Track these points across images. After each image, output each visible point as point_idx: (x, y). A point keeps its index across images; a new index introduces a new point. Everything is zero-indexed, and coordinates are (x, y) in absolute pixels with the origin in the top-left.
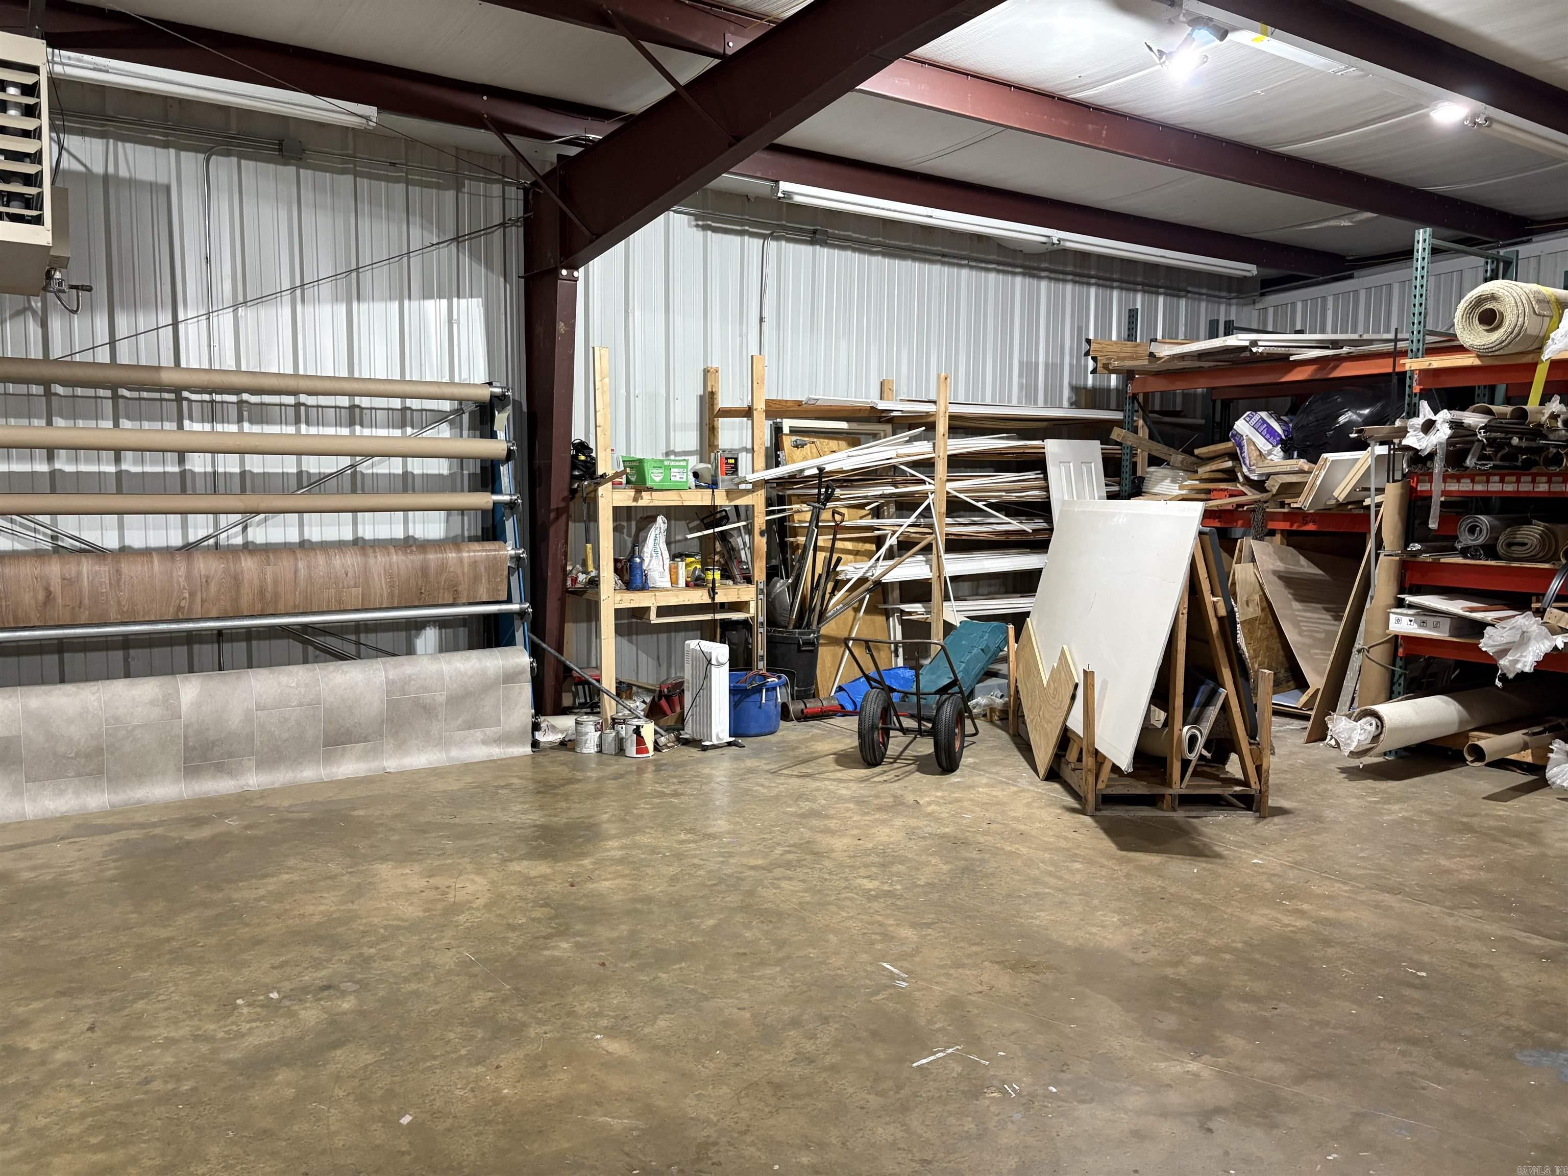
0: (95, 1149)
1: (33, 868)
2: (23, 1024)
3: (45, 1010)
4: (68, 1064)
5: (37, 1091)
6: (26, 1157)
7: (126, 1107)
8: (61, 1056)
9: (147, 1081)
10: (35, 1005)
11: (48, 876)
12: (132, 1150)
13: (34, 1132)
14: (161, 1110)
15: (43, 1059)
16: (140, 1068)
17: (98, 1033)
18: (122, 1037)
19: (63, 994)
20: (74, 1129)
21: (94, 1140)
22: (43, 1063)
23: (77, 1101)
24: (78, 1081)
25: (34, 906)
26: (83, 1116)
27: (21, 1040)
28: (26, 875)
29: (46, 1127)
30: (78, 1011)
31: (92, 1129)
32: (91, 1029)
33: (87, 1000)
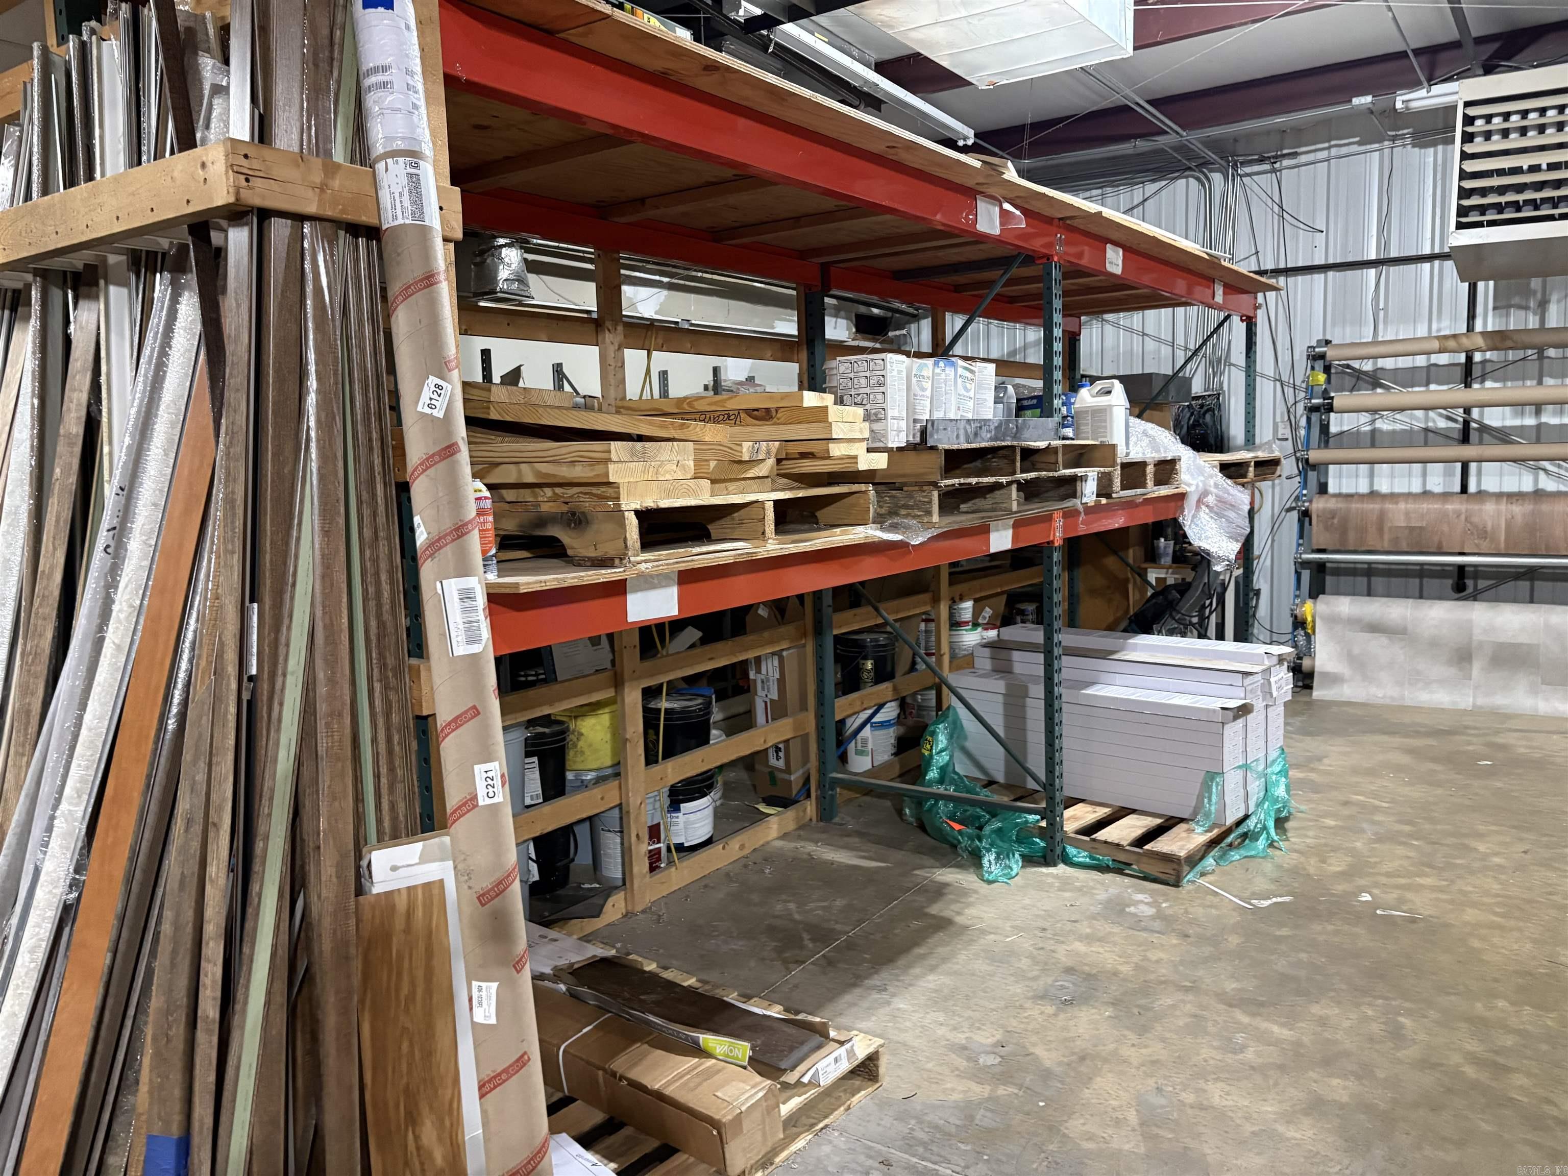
0: (1496, 914)
1: (1527, 747)
2: (1480, 836)
3: (1497, 832)
4: (1499, 866)
5: (1472, 872)
6: (1452, 902)
7: (1529, 902)
8: (1497, 860)
9: (1551, 894)
10: (1494, 828)
11: (1537, 755)
12: (1521, 924)
13: (1461, 892)
14: (1553, 912)
15: (1485, 857)
16: (1550, 885)
17: (1527, 857)
18: (1546, 864)
19: (1515, 827)
20: (1486, 900)
21: (1498, 910)
22: (1482, 860)
23: (1497, 886)
24: (1503, 877)
25: (1520, 771)
26: (1497, 896)
27: (1473, 843)
28: (1522, 750)
29: (1471, 892)
30: (1521, 840)
31: (1498, 904)
32: (1525, 852)
33: (1531, 836)
